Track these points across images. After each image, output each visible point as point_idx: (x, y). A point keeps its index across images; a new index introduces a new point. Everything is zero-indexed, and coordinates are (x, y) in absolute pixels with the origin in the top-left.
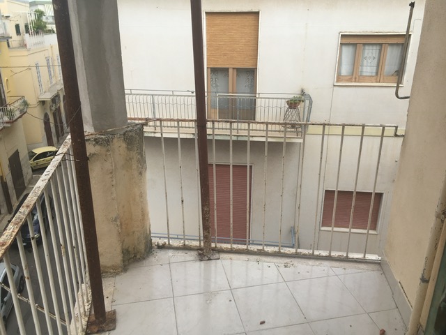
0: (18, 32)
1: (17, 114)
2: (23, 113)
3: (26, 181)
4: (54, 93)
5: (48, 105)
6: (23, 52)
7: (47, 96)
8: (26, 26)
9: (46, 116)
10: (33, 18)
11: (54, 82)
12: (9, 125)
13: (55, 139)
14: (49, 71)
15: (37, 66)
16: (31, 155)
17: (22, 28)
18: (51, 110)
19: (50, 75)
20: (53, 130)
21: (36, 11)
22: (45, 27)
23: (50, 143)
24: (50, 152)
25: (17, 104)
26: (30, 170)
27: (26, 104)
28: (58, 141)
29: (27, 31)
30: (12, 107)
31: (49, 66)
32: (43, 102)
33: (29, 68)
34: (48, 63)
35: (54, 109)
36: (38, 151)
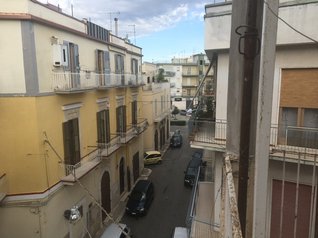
0: (149, 81)
1: (142, 129)
2: (145, 129)
3: (140, 172)
4: (163, 118)
5: (158, 125)
6: (150, 93)
7: (159, 120)
8: (153, 78)
9: (156, 131)
10: (158, 73)
11: (163, 111)
12: (137, 136)
13: (159, 147)
14: (162, 104)
15: (156, 102)
16: (145, 155)
17: (151, 79)
18: (160, 128)
19: (162, 107)
20: (159, 141)
21: (160, 69)
22: (163, 78)
23: (156, 149)
24: (156, 154)
25: (143, 123)
26: (143, 165)
27: (147, 123)
28: (161, 148)
29: (153, 81)
30: (140, 125)
31: (162, 102)
32: (156, 123)
33: (152, 102)
34: (162, 100)
35: (161, 127)
36: (149, 153)
